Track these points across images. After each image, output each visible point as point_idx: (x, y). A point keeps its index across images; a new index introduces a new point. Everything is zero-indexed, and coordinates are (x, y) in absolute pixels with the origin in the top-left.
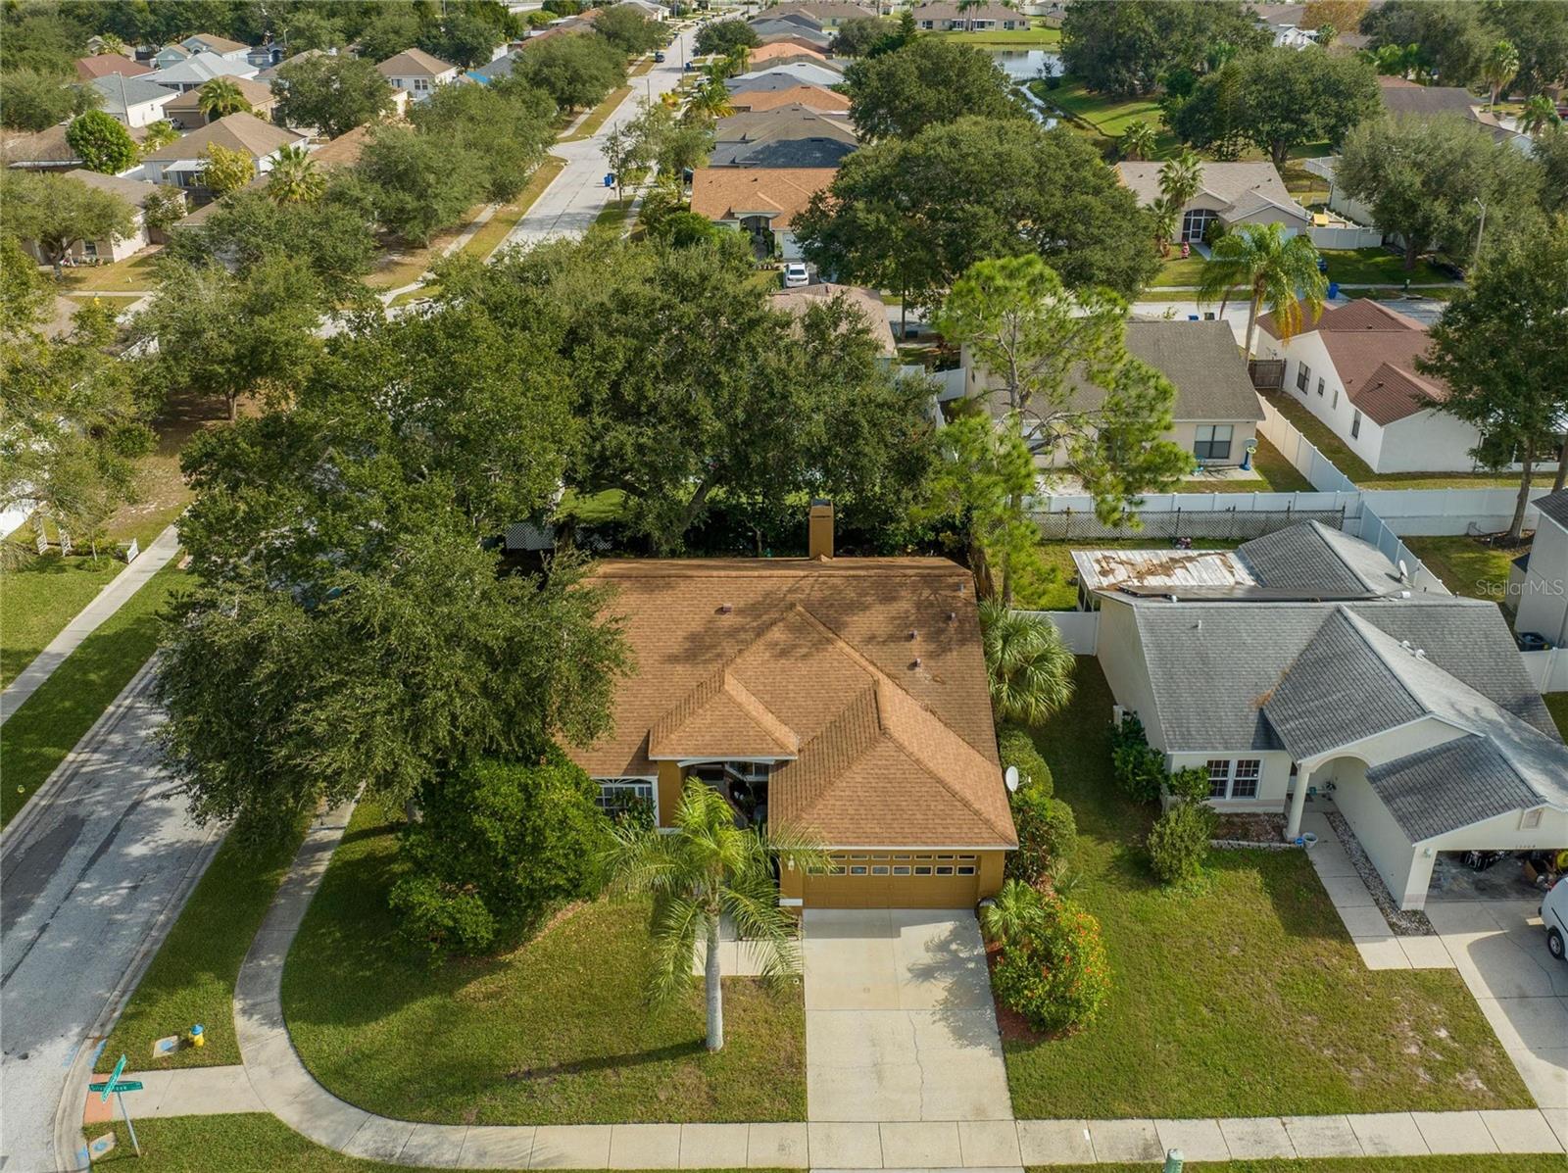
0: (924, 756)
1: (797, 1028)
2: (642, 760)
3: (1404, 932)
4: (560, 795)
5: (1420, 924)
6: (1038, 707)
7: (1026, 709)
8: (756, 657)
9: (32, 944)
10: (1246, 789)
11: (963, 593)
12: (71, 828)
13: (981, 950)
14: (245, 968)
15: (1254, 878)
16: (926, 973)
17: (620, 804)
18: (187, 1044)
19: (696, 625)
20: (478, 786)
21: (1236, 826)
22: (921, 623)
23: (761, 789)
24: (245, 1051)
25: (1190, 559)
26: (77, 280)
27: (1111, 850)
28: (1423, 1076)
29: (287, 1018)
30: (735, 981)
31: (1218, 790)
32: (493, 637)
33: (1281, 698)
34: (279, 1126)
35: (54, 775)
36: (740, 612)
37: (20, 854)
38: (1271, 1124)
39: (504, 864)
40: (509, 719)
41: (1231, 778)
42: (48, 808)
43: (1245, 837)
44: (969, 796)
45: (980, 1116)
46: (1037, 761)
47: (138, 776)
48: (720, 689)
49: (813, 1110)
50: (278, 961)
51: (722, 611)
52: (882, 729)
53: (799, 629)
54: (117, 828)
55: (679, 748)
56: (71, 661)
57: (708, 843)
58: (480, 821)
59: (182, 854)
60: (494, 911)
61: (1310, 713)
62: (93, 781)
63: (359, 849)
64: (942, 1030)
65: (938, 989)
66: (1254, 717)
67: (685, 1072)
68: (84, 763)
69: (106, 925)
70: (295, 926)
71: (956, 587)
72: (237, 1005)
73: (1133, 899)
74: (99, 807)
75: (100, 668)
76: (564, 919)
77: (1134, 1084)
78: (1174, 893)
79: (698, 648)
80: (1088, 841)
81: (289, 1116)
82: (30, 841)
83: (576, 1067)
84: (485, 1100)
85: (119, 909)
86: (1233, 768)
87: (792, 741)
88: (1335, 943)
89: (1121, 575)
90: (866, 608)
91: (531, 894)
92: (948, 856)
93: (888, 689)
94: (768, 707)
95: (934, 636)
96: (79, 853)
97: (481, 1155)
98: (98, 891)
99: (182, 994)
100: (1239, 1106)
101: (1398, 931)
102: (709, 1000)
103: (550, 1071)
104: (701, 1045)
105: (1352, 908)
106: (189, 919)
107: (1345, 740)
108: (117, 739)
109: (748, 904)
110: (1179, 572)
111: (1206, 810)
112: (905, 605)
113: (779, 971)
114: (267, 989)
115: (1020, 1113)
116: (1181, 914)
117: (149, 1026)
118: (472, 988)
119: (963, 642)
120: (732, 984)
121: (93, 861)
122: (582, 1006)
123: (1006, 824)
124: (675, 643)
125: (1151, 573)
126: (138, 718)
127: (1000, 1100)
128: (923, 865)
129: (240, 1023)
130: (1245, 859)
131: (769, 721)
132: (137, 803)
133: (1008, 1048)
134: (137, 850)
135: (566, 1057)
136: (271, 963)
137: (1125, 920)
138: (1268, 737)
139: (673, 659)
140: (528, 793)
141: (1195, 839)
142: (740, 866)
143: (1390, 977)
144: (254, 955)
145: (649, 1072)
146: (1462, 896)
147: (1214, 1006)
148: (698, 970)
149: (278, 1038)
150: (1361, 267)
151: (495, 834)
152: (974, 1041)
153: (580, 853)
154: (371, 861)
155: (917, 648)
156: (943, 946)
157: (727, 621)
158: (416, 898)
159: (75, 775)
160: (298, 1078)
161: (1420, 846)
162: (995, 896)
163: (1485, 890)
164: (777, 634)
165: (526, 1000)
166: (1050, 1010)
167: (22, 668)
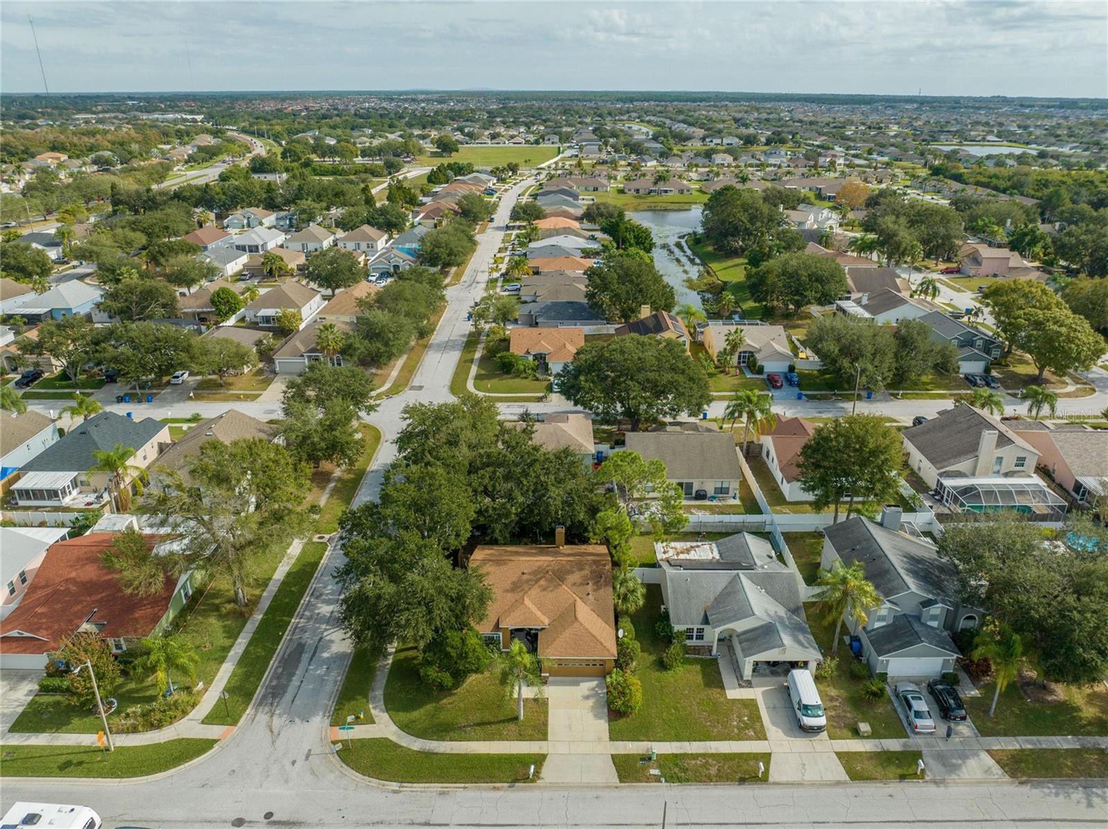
0: (589, 627)
1: (546, 713)
2: (497, 627)
3: (743, 687)
4: (473, 641)
5: (749, 684)
6: (632, 608)
7: (627, 609)
8: (535, 591)
9: (299, 686)
10: (700, 637)
11: (607, 567)
12: (301, 648)
13: (605, 691)
14: (370, 695)
15: (698, 667)
16: (587, 698)
17: (490, 642)
18: (358, 718)
19: (515, 579)
20: (447, 638)
21: (696, 650)
22: (592, 579)
23: (536, 635)
24: (376, 720)
25: (698, 546)
26: (230, 384)
27: (653, 658)
28: (736, 731)
29: (387, 710)
30: (527, 699)
31: (690, 638)
32: (453, 593)
33: (713, 607)
34: (391, 741)
35: (289, 628)
36: (530, 574)
37: (286, 656)
38: (687, 744)
39: (456, 663)
40: (457, 617)
41: (695, 634)
42: (291, 640)
43: (698, 654)
44: (602, 640)
45: (600, 739)
46: (630, 626)
47: (319, 628)
48: (523, 603)
49: (550, 737)
50: (381, 692)
51: (523, 573)
52: (576, 618)
53: (550, 581)
54: (316, 647)
55: (509, 623)
56: (283, 583)
57: (519, 658)
58: (449, 649)
59: (341, 657)
60: (453, 677)
61: (720, 613)
62: (304, 630)
63: (402, 655)
64: (591, 715)
65: (591, 702)
66: (703, 613)
67: (512, 726)
68: (299, 623)
69: (321, 681)
70: (385, 681)
71: (605, 565)
72: (371, 706)
73: (657, 674)
74: (309, 639)
75: (295, 585)
76: (472, 679)
77: (647, 732)
78: (671, 673)
79: (516, 587)
80: (646, 655)
81: (393, 738)
82: (288, 652)
83: (478, 725)
84: (452, 734)
85: (325, 675)
86: (695, 631)
87: (547, 621)
88: (719, 690)
89: (671, 553)
90: (573, 573)
91: (464, 672)
92: (594, 660)
93: (579, 603)
94: (538, 608)
95: (596, 583)
96: (306, 657)
97: (452, 749)
98: (316, 669)
99: (352, 703)
100: (678, 738)
101: (740, 686)
102: (519, 705)
103: (470, 726)
104: (516, 718)
105: (727, 678)
106: (348, 679)
107: (730, 622)
108: (307, 613)
109: (531, 676)
110: (693, 552)
111: (685, 645)
112: (586, 572)
113: (539, 696)
114: (379, 701)
115: (611, 739)
116: (672, 680)
117: (345, 712)
118: (445, 701)
119: (606, 585)
120: (526, 700)
121: (311, 659)
122: (479, 707)
123: (614, 650)
124: (508, 585)
125: (682, 553)
126: (313, 605)
127: (606, 735)
128: (588, 664)
129: (373, 711)
130: (697, 661)
131: (539, 614)
132: (321, 638)
133: (610, 720)
134: (325, 655)
135: (476, 722)
136: (379, 693)
137: (653, 682)
138: (706, 621)
139: (507, 591)
140: (463, 641)
141: (678, 655)
142: (528, 666)
143: (734, 701)
144: (373, 690)
145: (501, 726)
146: (765, 675)
147: (676, 709)
148: (515, 696)
149: (385, 716)
150: (818, 380)
151: (453, 653)
152: (600, 718)
153: (479, 659)
154: (406, 659)
155: (590, 588)
156: (593, 689)
157: (525, 577)
158: (429, 673)
159: (296, 628)
160: (394, 728)
161: (747, 659)
162: (609, 673)
163: (774, 673)
164: (542, 582)
165: (462, 705)
166: (623, 709)
167: (266, 585)
